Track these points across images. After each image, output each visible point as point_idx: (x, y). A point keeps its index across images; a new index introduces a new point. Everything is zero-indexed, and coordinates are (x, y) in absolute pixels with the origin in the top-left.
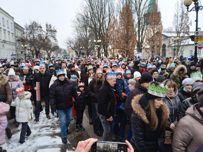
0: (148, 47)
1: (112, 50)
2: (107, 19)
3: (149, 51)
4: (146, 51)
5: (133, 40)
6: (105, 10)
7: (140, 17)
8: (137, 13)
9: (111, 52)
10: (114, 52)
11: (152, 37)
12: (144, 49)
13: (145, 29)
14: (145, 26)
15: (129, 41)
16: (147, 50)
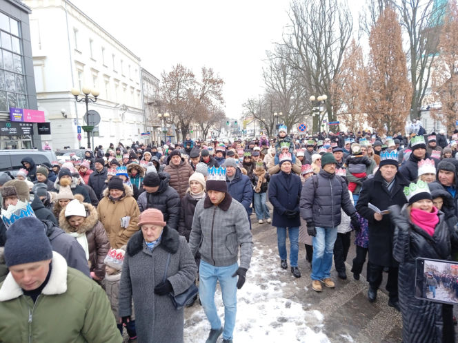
0: (438, 105)
1: (350, 115)
2: (336, 46)
3: (442, 116)
4: (434, 117)
5: (405, 91)
6: (330, 27)
7: (415, 37)
8: (408, 28)
9: (347, 121)
10: (353, 120)
11: (448, 81)
12: (428, 112)
13: (428, 64)
14: (430, 58)
15: (394, 94)
16: (437, 115)
